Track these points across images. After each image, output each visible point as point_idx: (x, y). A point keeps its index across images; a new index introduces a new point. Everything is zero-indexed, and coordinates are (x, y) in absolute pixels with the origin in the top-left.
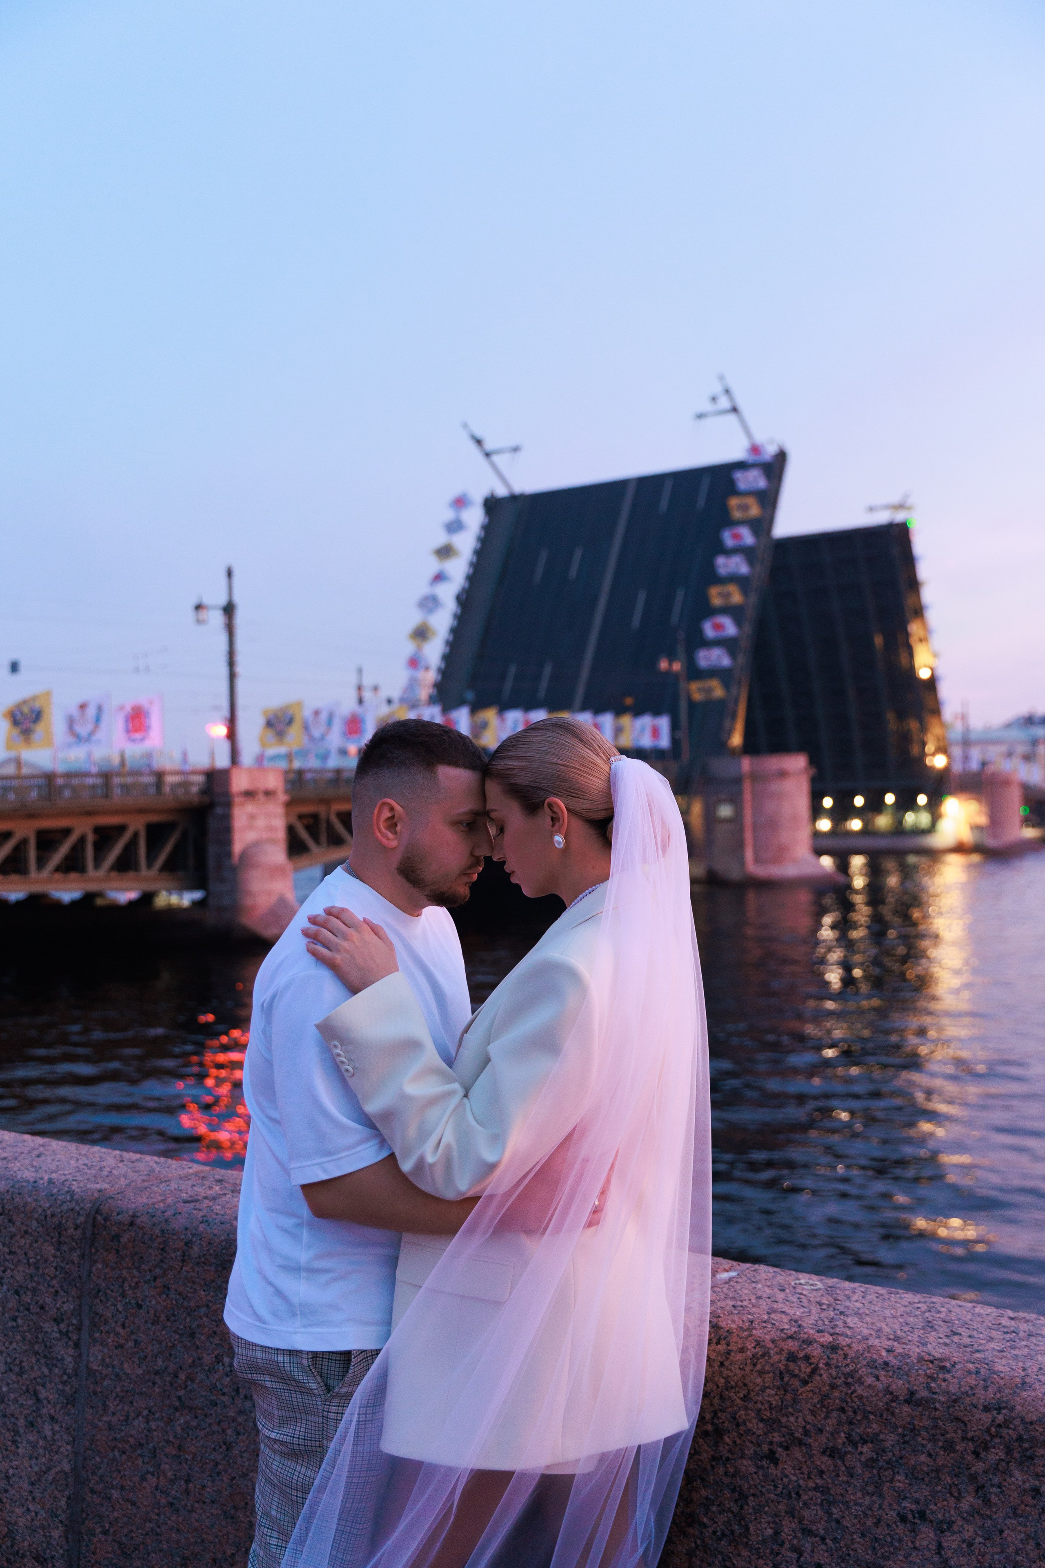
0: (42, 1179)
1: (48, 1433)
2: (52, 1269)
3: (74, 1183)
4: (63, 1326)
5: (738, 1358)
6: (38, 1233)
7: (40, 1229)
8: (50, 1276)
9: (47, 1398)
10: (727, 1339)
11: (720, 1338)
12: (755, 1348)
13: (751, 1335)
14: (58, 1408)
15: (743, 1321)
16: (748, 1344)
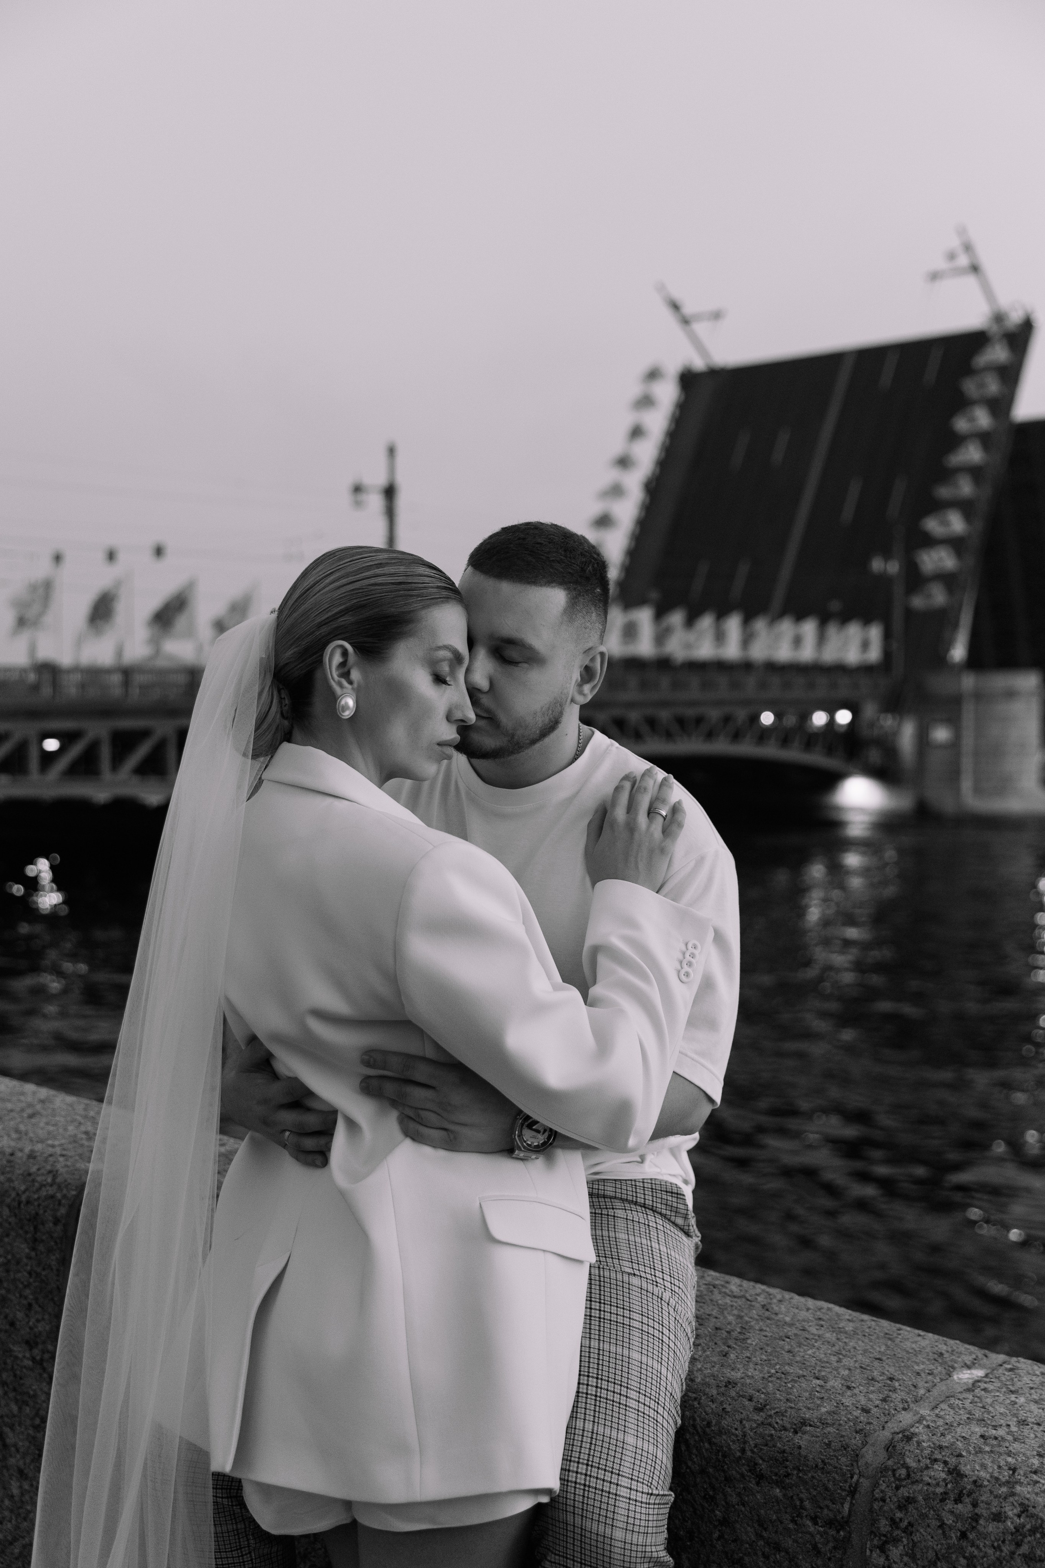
0: (21, 1150)
1: (16, 1491)
2: (25, 1274)
3: (61, 1159)
4: (36, 1352)
5: (990, 1529)
6: (10, 1223)
7: (12, 1220)
8: (22, 1283)
9: (15, 1445)
10: (974, 1495)
11: (961, 1491)
12: (1019, 1516)
13: (1013, 1494)
14: (28, 1461)
15: (999, 1467)
16: (1007, 1509)
